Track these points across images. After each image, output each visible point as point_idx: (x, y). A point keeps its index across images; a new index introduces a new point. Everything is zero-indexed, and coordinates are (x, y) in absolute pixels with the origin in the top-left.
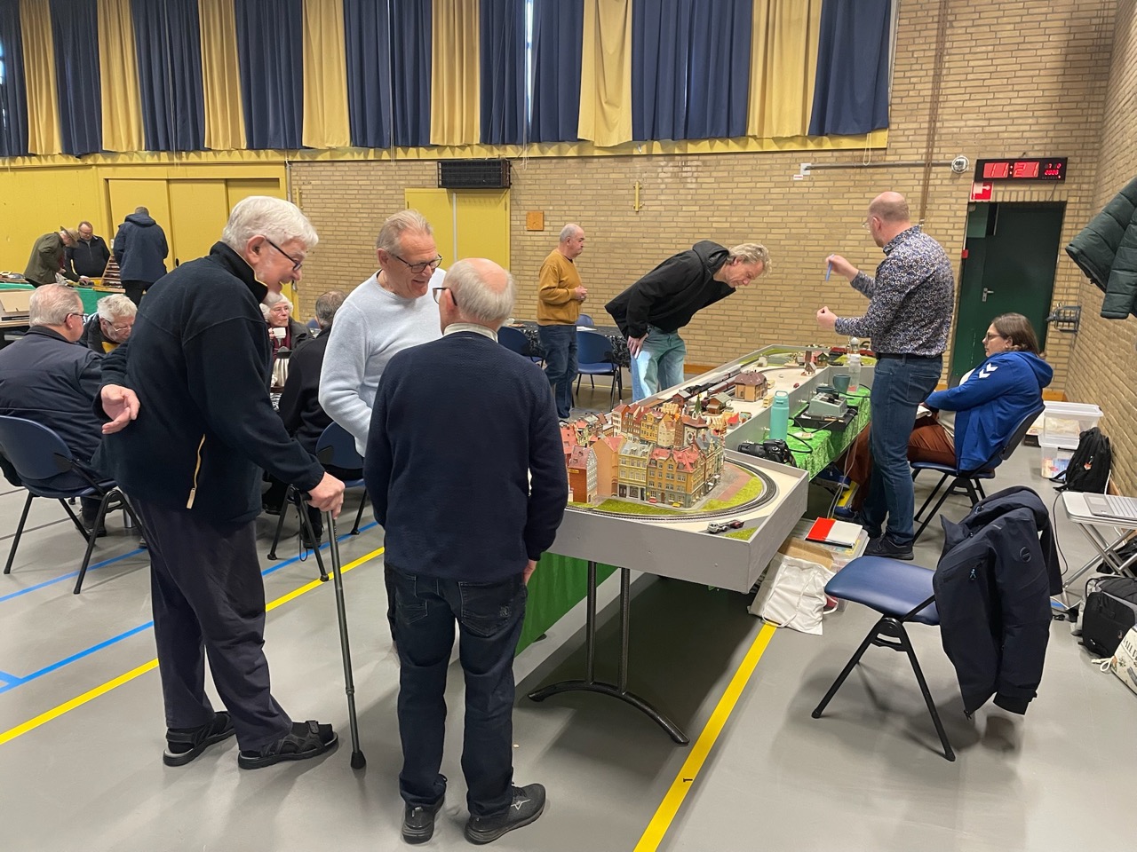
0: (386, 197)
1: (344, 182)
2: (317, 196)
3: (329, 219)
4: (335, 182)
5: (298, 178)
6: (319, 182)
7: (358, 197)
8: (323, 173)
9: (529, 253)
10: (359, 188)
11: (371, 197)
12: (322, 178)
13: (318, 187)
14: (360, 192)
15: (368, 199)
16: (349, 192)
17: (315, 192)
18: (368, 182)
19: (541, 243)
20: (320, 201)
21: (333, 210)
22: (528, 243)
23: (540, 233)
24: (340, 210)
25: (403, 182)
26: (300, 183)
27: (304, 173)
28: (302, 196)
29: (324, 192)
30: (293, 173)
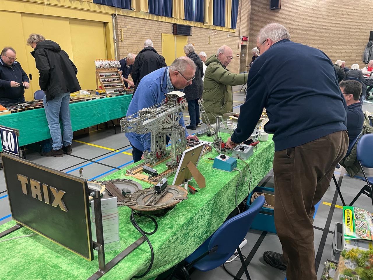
1: (140, 28)
2: (130, 34)
3: (135, 46)
4: (137, 28)
5: (120, 24)
6: (130, 27)
7: (146, 35)
8: (132, 23)
10: (146, 31)
11: (150, 36)
12: (132, 25)
13: (130, 30)
14: (147, 34)
15: (149, 37)
16: (142, 33)
17: (129, 32)
18: (149, 29)
20: (131, 37)
21: (136, 41)
24: (139, 42)
25: (160, 31)
26: (122, 26)
27: (123, 22)
28: (123, 34)
29: (132, 32)
30: (118, 21)
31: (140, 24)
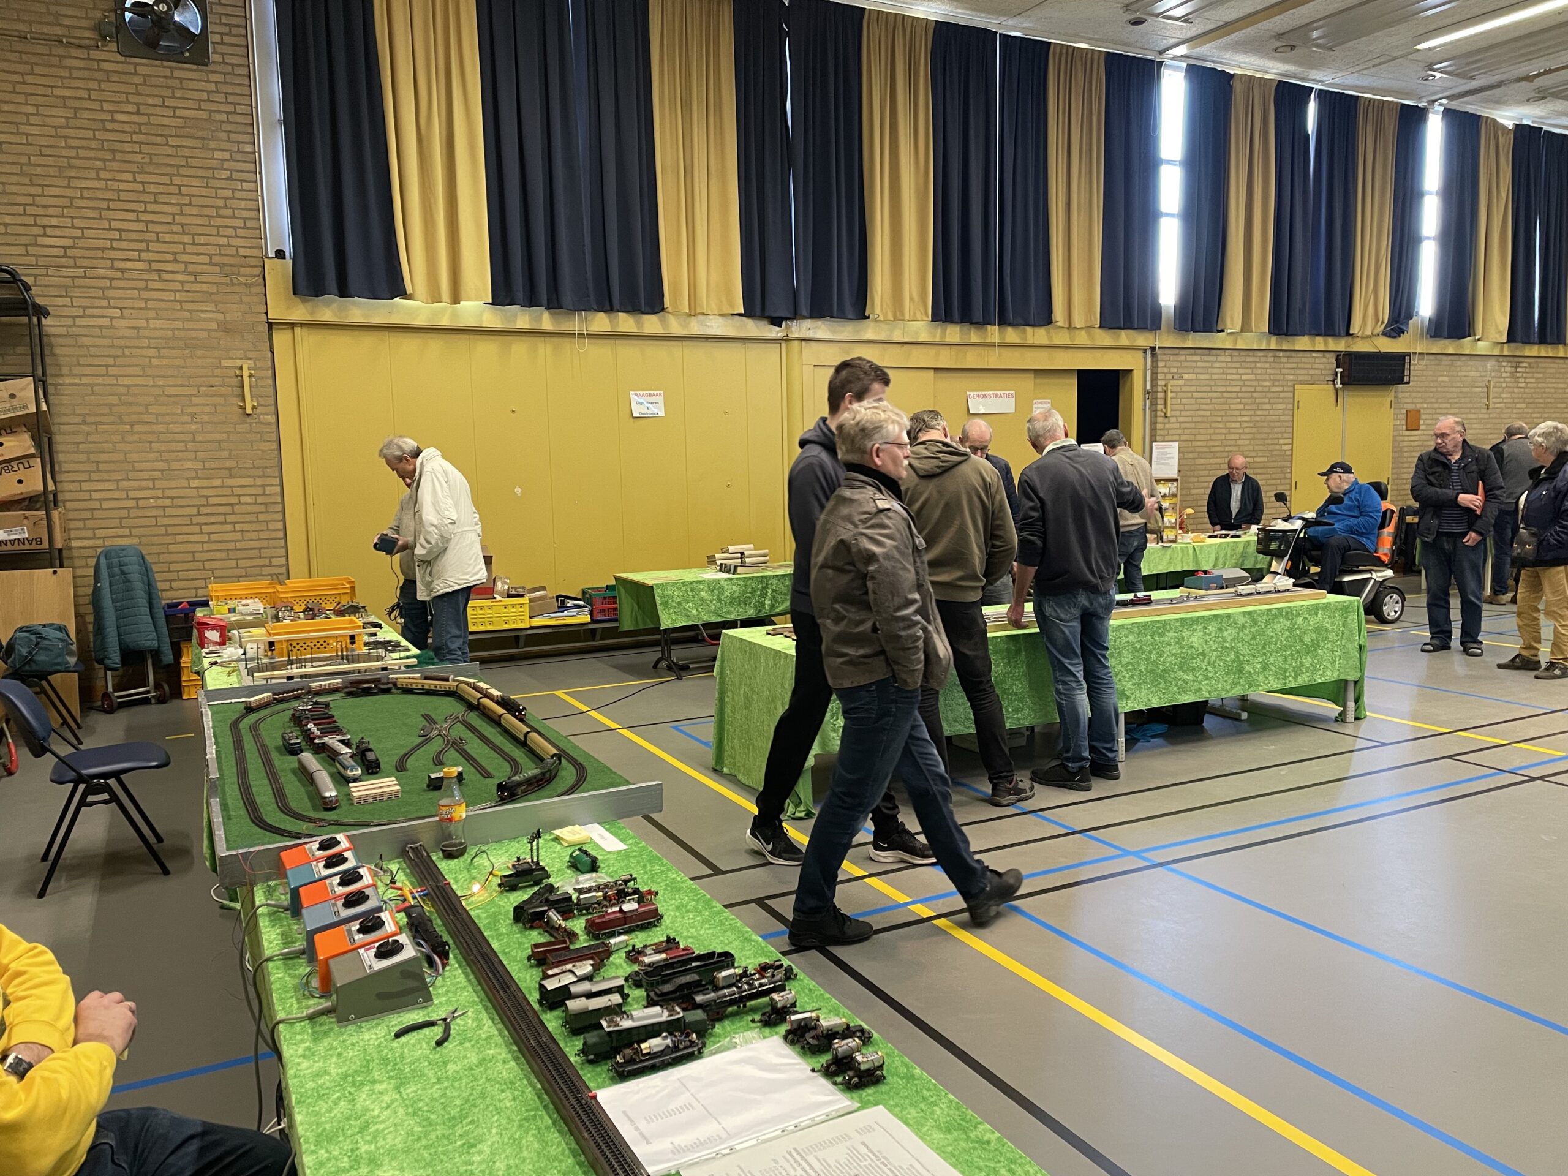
0: (1272, 395)
1: (1224, 376)
2: (1190, 395)
3: (1203, 425)
4: (1215, 377)
5: (1166, 370)
6: (1193, 376)
7: (1240, 395)
8: (1200, 364)
9: (1406, 454)
10: (1241, 383)
11: (1255, 395)
12: (1198, 371)
13: (1193, 383)
14: (1244, 389)
15: (1252, 397)
16: (1229, 389)
17: (1188, 389)
18: (1252, 377)
19: (1416, 443)
20: (1193, 401)
21: (1208, 413)
22: (1405, 444)
23: (1416, 433)
24: (1216, 413)
25: (1291, 377)
26: (1169, 376)
27: (1175, 364)
28: (1170, 395)
29: (1199, 389)
30: (1161, 364)
31: (1224, 365)
